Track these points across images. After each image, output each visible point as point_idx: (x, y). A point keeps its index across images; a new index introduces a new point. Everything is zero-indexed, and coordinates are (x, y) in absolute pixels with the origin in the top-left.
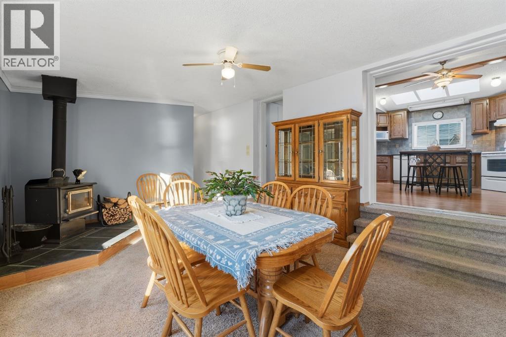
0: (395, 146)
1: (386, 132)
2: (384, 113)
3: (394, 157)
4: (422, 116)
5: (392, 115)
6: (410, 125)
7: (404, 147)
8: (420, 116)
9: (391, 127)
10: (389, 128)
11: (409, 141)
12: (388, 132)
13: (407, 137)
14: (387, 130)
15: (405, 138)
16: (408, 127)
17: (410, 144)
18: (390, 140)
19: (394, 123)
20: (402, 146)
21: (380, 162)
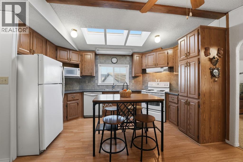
0: (85, 82)
1: (78, 69)
2: (76, 51)
3: (85, 93)
4: (104, 59)
5: (83, 54)
6: (96, 66)
7: (92, 83)
8: (103, 59)
9: (82, 65)
10: (80, 66)
11: (96, 78)
12: (79, 69)
13: (95, 76)
14: (78, 68)
15: (93, 76)
16: (95, 67)
17: (96, 81)
18: (81, 76)
19: (85, 62)
20: (90, 82)
21: (72, 99)
